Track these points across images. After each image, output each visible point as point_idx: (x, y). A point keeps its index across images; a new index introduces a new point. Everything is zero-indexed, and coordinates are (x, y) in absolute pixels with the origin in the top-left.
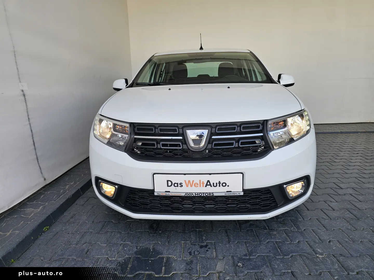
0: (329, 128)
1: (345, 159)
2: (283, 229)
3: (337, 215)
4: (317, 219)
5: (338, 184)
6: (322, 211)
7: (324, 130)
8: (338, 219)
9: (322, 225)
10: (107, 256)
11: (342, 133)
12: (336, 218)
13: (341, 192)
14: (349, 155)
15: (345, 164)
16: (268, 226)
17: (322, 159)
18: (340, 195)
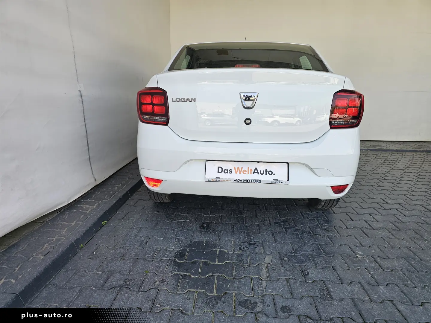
0: (383, 146)
1: (397, 177)
2: (327, 234)
3: (380, 226)
4: (360, 228)
5: (385, 200)
6: (366, 222)
7: (378, 147)
8: (380, 229)
9: (365, 233)
10: (165, 247)
11: (397, 151)
12: (379, 229)
13: (387, 206)
14: (402, 174)
15: (395, 182)
16: (312, 232)
17: (371, 176)
18: (386, 209)
